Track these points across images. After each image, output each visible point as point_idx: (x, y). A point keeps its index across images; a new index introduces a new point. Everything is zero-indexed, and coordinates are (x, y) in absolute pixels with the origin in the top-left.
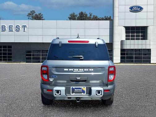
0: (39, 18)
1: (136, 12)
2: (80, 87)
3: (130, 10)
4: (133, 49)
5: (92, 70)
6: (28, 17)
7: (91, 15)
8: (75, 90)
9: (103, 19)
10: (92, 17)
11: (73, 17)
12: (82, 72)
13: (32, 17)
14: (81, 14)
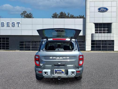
0: (30, 17)
1: (103, 12)
2: (60, 69)
3: (99, 10)
4: (101, 40)
5: (69, 58)
6: (21, 16)
7: (69, 14)
8: (57, 71)
9: (78, 18)
10: (70, 16)
11: (55, 16)
12: (62, 59)
13: (24, 16)
14: (62, 13)
